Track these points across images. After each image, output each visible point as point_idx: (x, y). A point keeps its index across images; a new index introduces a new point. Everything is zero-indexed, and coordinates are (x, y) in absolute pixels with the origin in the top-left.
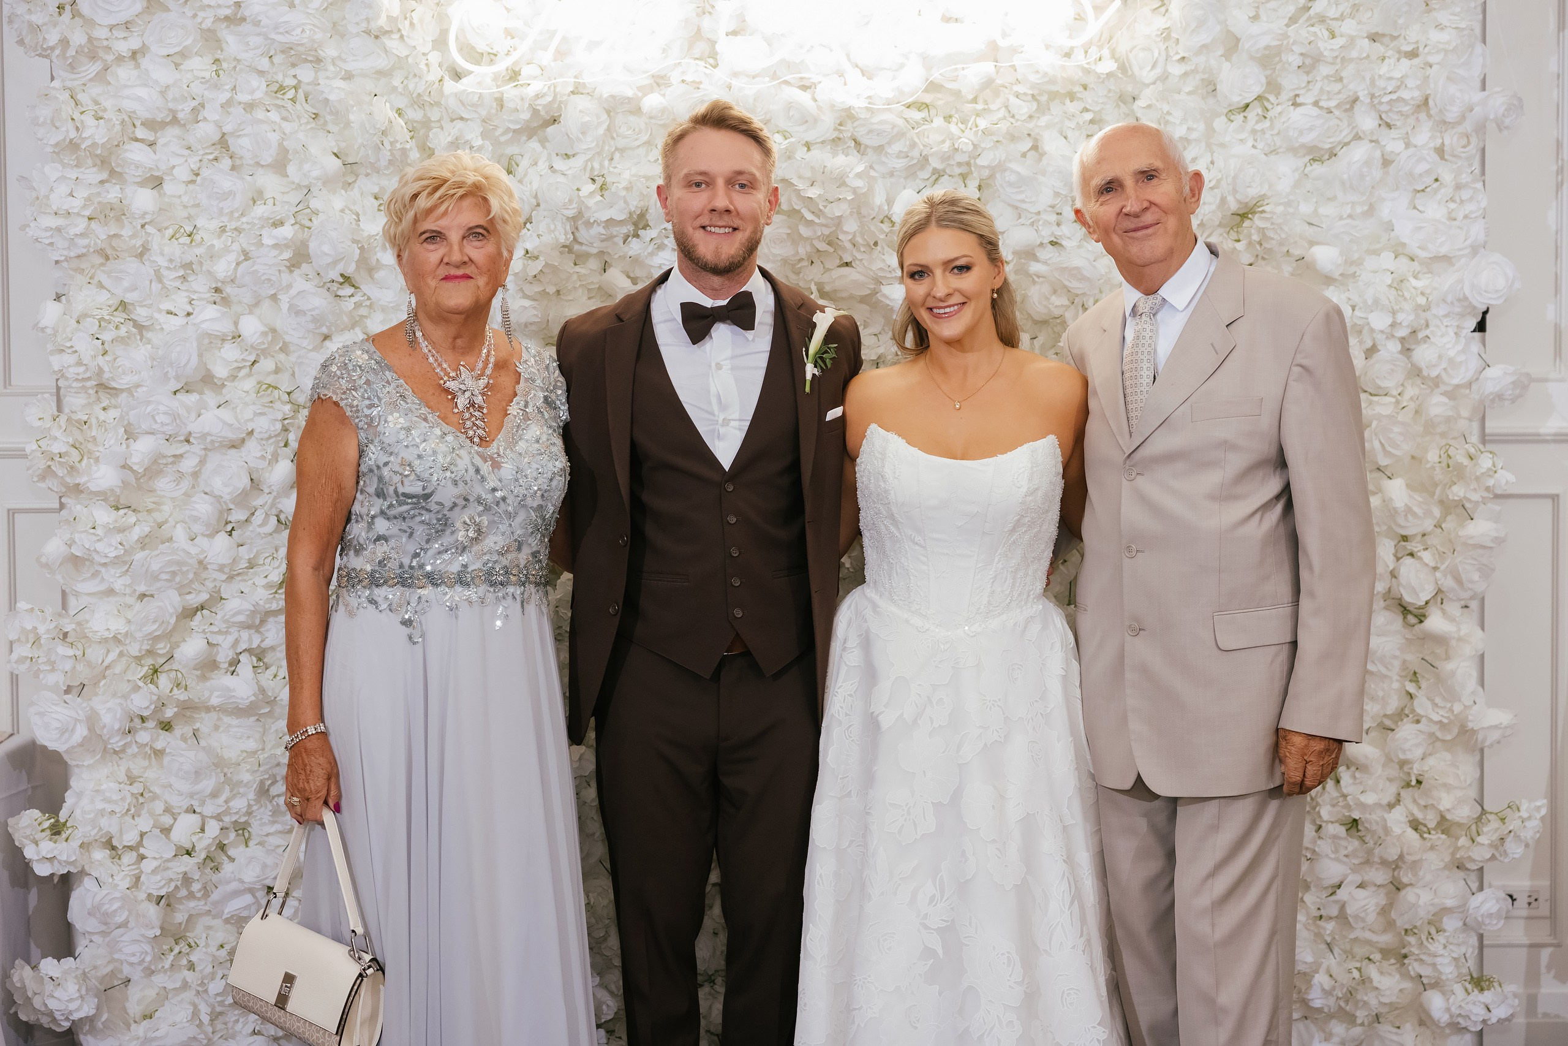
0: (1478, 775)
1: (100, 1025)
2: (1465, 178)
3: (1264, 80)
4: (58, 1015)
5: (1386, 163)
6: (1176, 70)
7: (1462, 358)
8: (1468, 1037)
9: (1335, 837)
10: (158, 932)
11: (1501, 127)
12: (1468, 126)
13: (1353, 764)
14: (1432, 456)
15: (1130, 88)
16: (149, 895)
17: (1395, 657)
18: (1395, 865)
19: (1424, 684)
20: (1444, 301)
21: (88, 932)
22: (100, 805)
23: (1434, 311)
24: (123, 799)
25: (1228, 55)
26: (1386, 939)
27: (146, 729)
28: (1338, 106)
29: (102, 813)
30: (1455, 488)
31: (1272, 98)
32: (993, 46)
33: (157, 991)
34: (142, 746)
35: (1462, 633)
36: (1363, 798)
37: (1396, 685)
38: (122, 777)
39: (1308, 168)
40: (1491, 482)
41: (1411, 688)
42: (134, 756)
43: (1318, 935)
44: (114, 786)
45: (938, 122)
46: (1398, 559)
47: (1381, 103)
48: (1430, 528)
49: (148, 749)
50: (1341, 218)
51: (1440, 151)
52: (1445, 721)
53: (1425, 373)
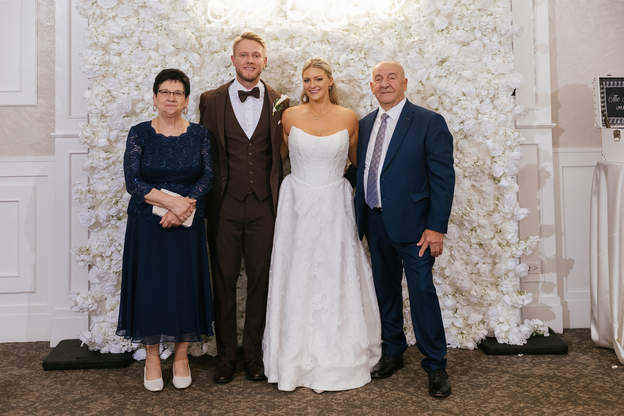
0: (518, 228)
1: (98, 312)
2: (508, 50)
3: (448, 23)
4: (85, 309)
5: (484, 46)
6: (422, 20)
7: (509, 103)
8: (518, 311)
9: (476, 248)
10: (116, 283)
11: (517, 36)
12: (508, 36)
13: (480, 226)
14: (501, 132)
15: (408, 25)
16: (114, 272)
17: (492, 193)
18: (494, 257)
19: (501, 201)
20: (503, 87)
21: (95, 284)
22: (99, 243)
23: (500, 89)
24: (106, 242)
25: (437, 15)
26: (492, 280)
27: (113, 220)
28: (470, 30)
29: (99, 246)
30: (508, 142)
31: (450, 28)
32: (368, 13)
33: (115, 301)
34: (112, 225)
35: (512, 186)
36: (483, 236)
37: (492, 202)
38: (106, 235)
39: (462, 48)
40: (518, 140)
41: (497, 202)
42: (110, 228)
43: (471, 279)
44: (104, 238)
45: (352, 35)
46: (492, 163)
47: (482, 29)
48: (500, 155)
49: (114, 226)
50: (472, 62)
51: (500, 43)
52: (508, 212)
53: (498, 108)
